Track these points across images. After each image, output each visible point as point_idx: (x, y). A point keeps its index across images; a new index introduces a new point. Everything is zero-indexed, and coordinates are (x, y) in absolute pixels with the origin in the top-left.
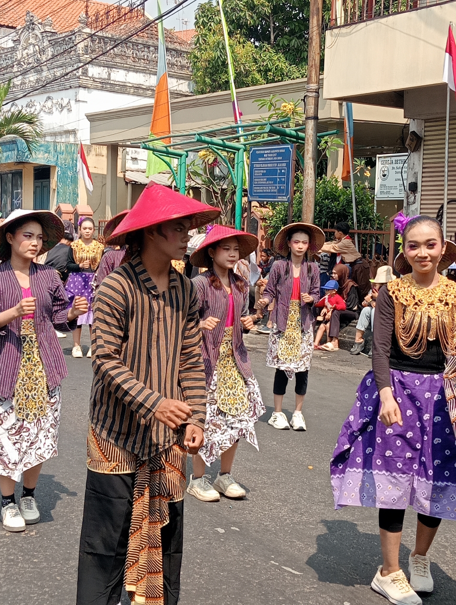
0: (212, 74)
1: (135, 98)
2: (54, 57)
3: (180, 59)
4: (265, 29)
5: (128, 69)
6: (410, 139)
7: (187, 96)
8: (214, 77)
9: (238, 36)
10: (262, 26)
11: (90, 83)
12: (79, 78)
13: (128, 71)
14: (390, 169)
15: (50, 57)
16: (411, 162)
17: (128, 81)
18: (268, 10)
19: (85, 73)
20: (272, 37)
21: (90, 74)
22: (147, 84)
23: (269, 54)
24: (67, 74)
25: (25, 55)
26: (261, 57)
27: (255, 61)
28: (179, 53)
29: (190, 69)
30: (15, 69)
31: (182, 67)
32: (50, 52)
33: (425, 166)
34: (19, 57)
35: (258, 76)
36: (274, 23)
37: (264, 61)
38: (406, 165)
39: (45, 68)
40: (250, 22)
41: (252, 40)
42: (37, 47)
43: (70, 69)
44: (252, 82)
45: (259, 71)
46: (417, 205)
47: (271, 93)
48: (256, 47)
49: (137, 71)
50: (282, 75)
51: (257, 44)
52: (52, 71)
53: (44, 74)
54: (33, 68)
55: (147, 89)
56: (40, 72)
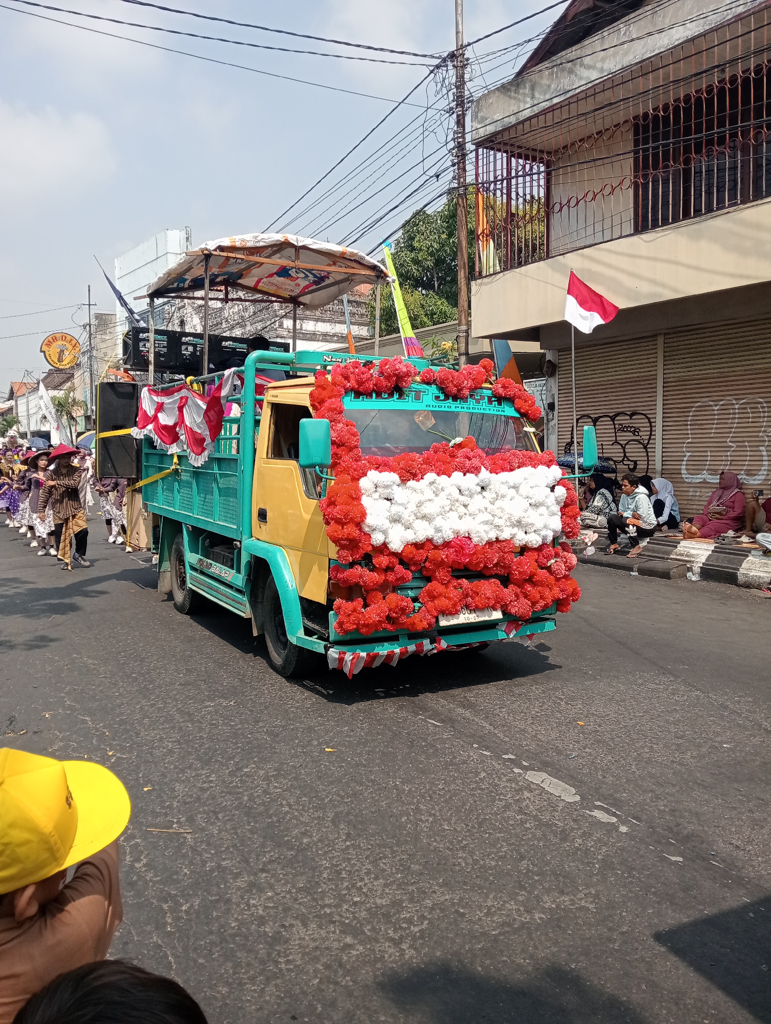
0: (387, 321)
1: (324, 343)
2: (255, 313)
3: (359, 309)
4: (430, 280)
5: (317, 320)
6: (547, 367)
7: (367, 339)
8: (389, 323)
9: (407, 287)
10: (427, 276)
11: (286, 333)
12: (276, 330)
13: (317, 321)
14: (535, 391)
15: (252, 314)
16: (549, 385)
17: (317, 329)
18: (430, 264)
19: (281, 326)
20: (436, 286)
21: (285, 326)
22: (333, 331)
23: (434, 300)
24: (266, 327)
25: (231, 314)
26: (427, 303)
27: (422, 306)
28: (358, 304)
29: (369, 317)
30: (224, 326)
31: (362, 315)
32: (252, 309)
33: (560, 388)
34: (227, 315)
35: (425, 319)
36: (438, 274)
37: (430, 306)
38: (545, 388)
39: (248, 323)
40: (416, 274)
41: (420, 289)
42: (241, 306)
43: (269, 323)
44: (421, 324)
45: (426, 315)
46: (555, 421)
47: (433, 334)
48: (423, 295)
49: (324, 321)
50: (445, 317)
51: (424, 292)
52: (254, 326)
53: (248, 328)
54: (238, 323)
55: (334, 336)
56: (244, 326)
